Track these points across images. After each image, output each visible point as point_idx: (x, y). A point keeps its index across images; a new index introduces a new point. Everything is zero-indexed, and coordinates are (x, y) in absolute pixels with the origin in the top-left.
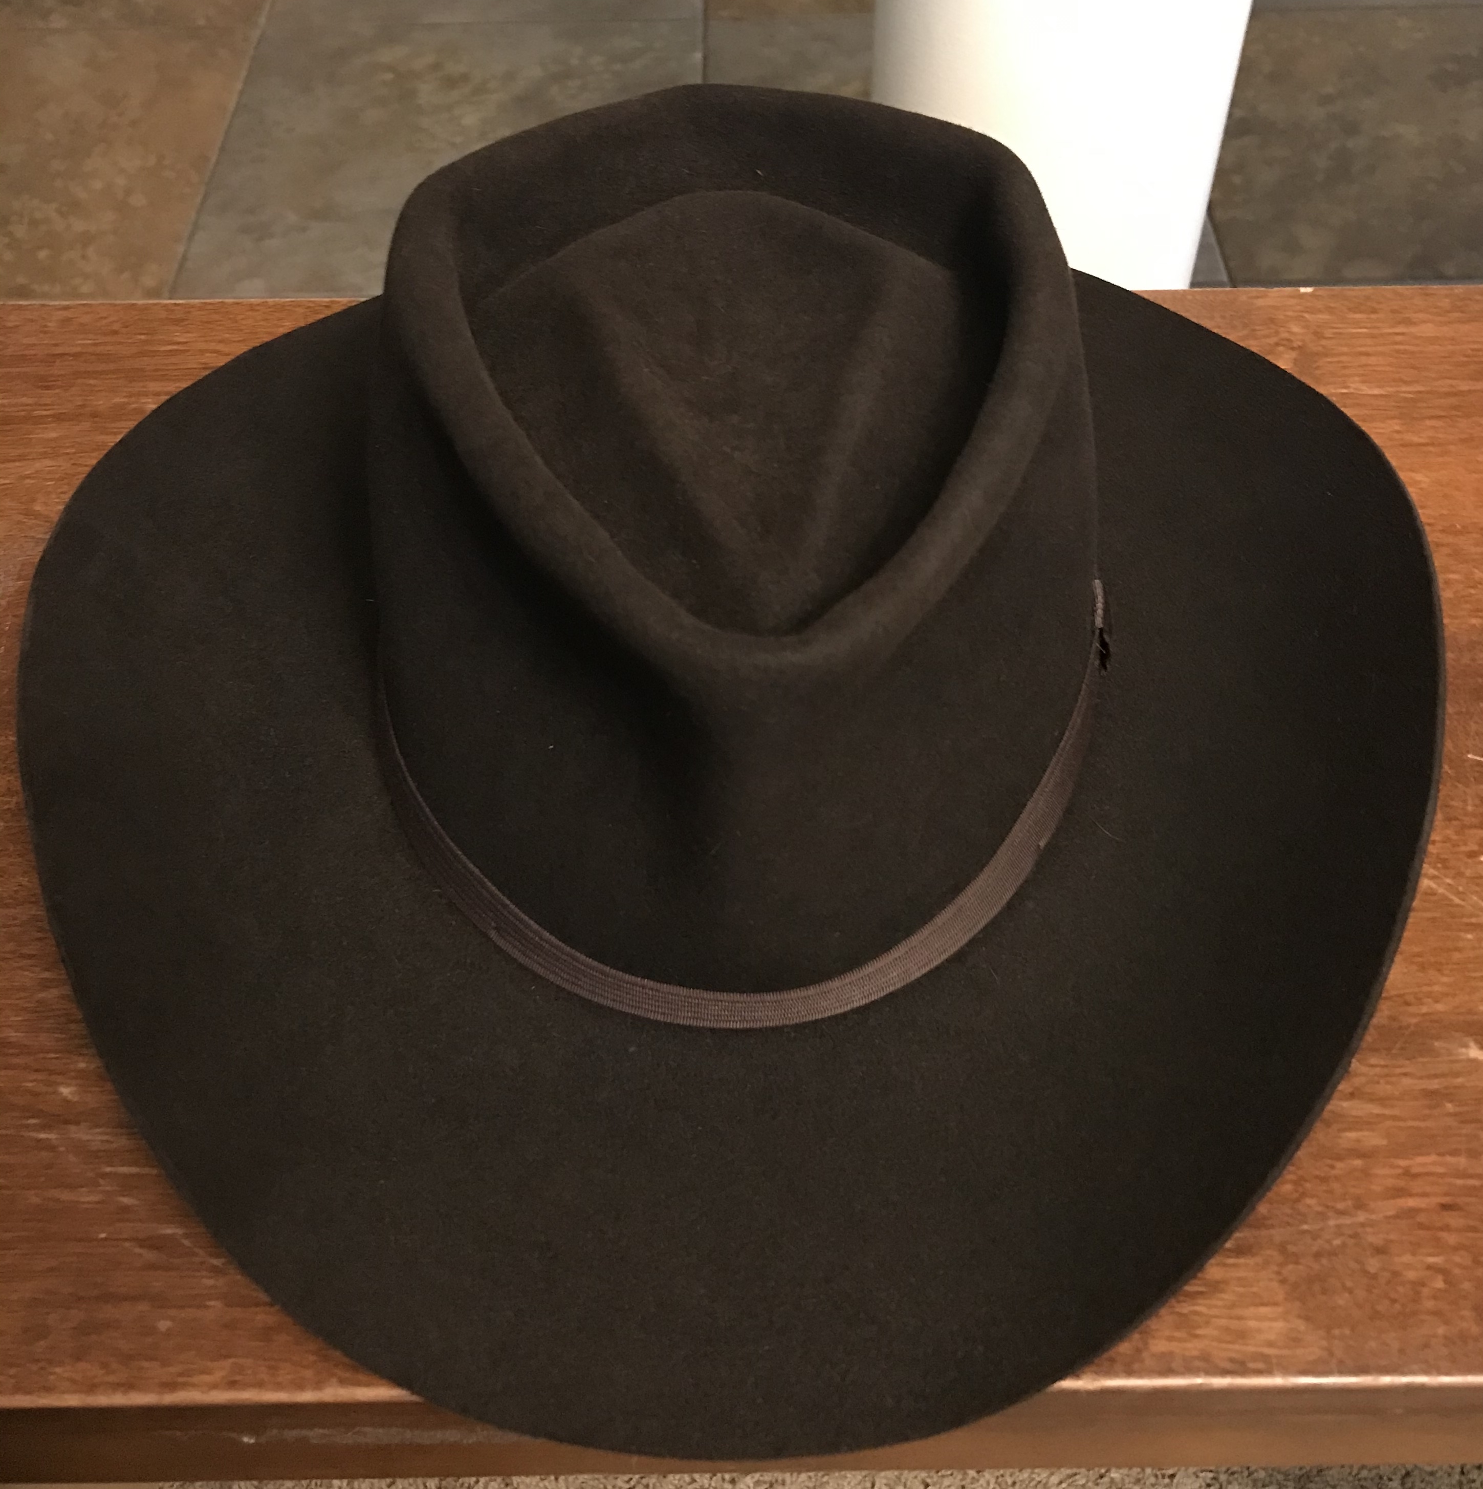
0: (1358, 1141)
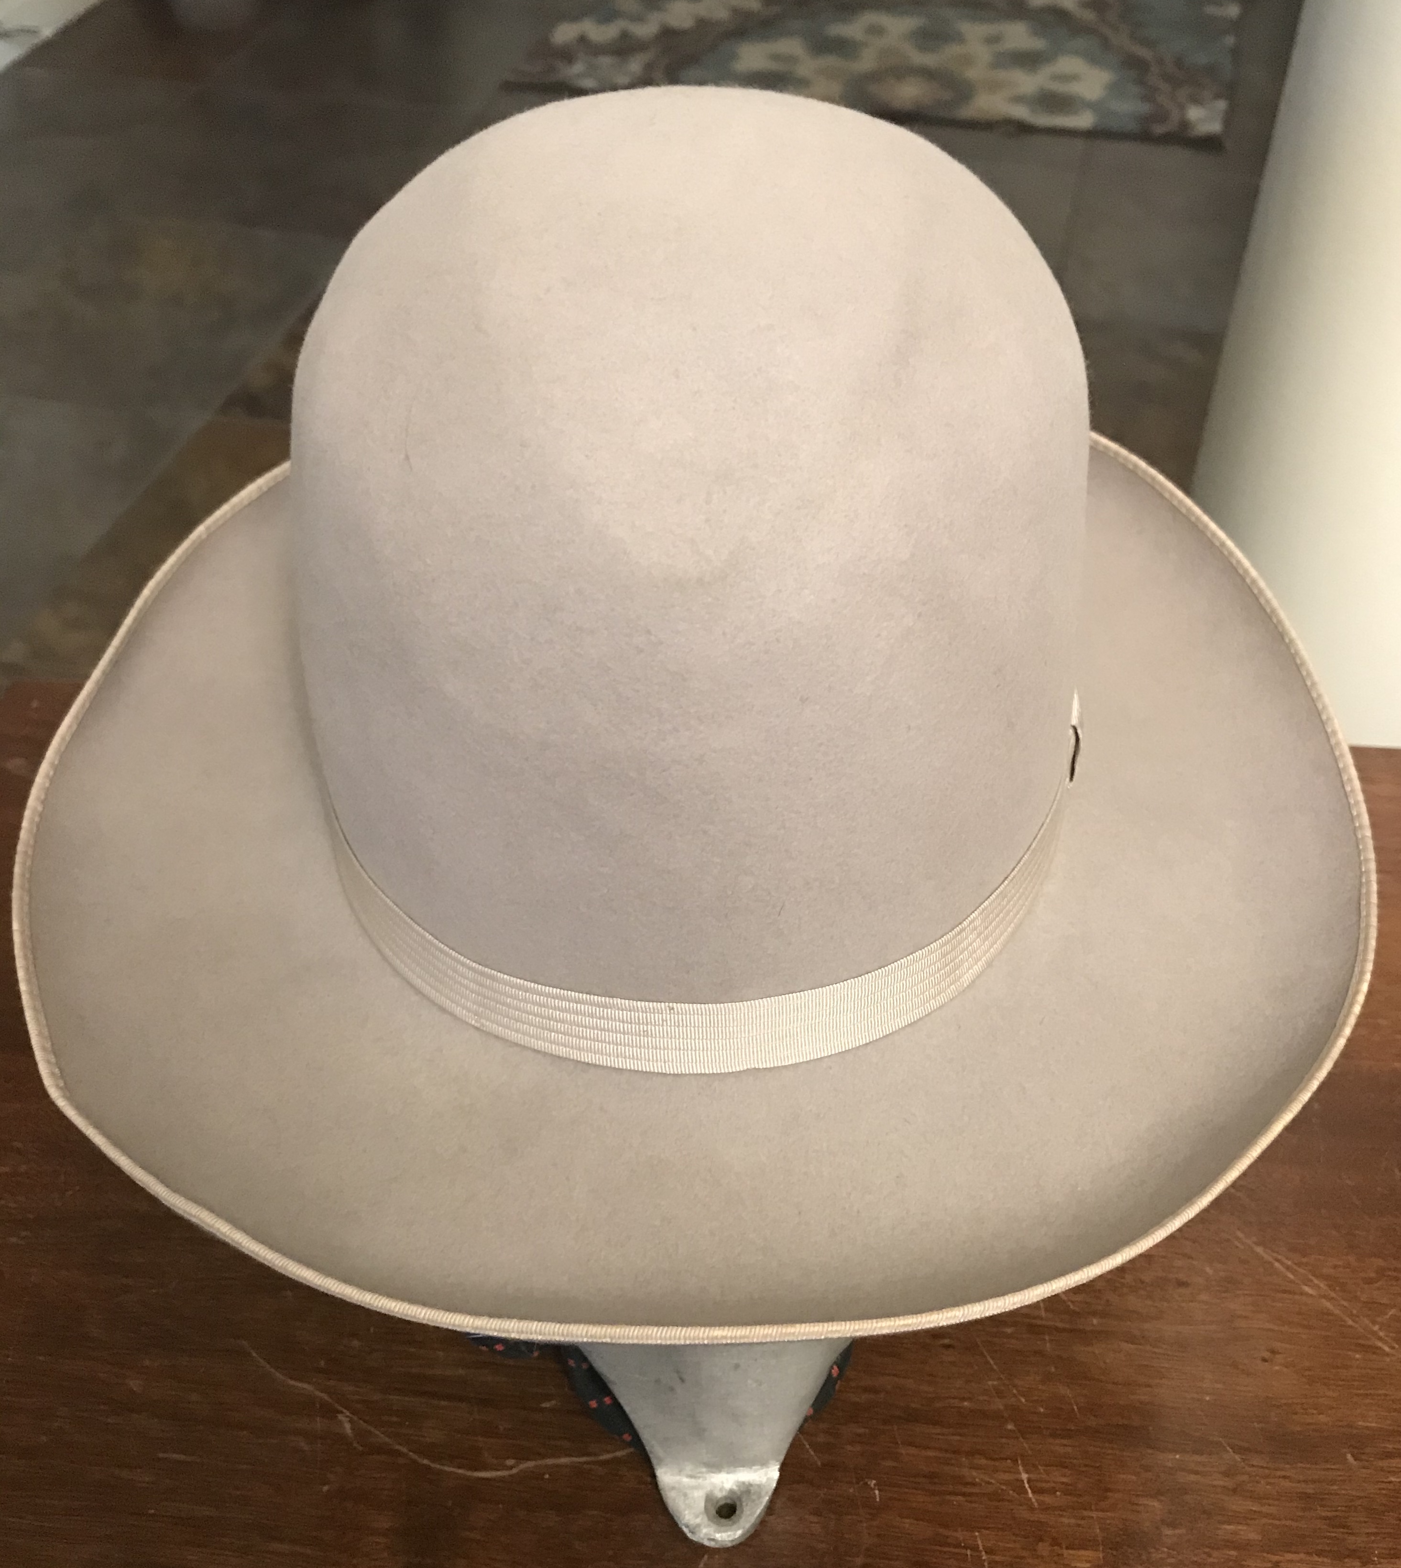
0: (1235, 1533)
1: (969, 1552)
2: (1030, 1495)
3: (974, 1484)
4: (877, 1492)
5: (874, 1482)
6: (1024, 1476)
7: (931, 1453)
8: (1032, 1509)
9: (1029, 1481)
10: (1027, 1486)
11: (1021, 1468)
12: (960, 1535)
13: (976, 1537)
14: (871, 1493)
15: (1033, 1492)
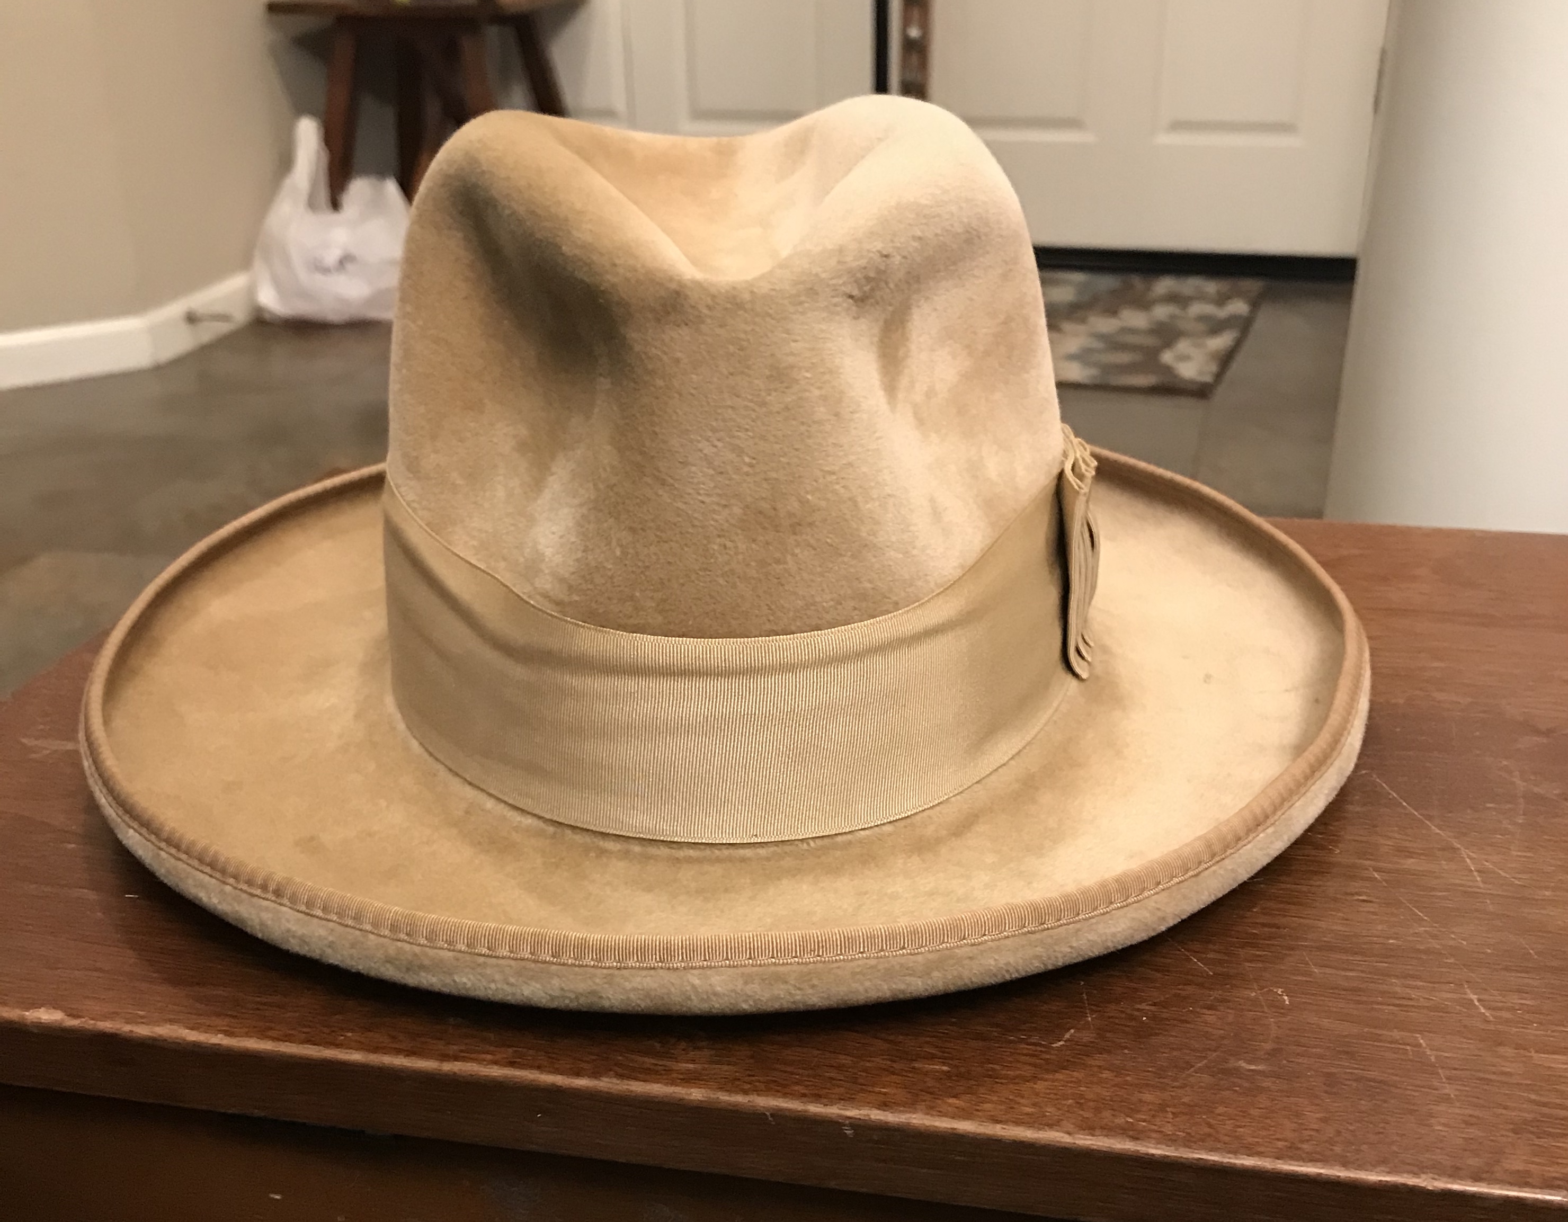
1: (1408, 1048)
2: (1483, 1011)
3: (1411, 999)
4: (1286, 998)
5: (1280, 990)
6: (1474, 997)
7: (1351, 974)
8: (1488, 1022)
9: (1479, 1000)
10: (1477, 1004)
11: (1468, 991)
12: (1396, 1034)
13: (1416, 1037)
14: (1279, 997)
15: (1488, 1008)
